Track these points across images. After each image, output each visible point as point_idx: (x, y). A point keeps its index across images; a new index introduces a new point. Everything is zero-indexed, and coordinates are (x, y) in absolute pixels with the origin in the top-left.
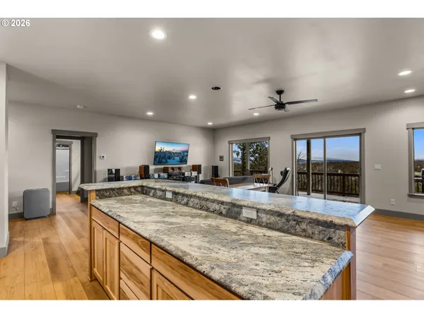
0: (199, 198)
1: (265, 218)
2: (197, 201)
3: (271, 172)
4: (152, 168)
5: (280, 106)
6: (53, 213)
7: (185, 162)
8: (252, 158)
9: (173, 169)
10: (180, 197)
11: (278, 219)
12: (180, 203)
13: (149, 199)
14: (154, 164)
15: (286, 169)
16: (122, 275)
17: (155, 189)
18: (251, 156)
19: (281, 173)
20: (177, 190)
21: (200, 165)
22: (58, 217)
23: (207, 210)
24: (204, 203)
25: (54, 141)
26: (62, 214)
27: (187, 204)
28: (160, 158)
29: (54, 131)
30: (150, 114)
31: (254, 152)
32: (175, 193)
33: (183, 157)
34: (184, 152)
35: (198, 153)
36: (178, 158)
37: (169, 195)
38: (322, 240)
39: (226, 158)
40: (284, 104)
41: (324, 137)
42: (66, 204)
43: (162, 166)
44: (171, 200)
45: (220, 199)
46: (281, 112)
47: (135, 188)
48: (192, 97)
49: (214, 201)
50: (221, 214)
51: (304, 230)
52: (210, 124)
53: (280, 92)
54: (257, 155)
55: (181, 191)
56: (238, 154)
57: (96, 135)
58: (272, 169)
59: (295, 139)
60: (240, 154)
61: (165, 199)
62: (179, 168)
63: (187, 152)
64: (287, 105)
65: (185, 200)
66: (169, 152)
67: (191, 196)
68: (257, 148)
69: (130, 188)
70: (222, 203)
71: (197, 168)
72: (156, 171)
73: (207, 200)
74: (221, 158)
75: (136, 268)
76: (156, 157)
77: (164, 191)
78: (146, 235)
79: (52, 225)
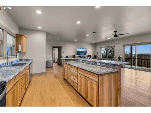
0: (88, 61)
1: (102, 64)
2: (87, 62)
3: (115, 58)
4: (76, 56)
5: (116, 36)
6: (52, 67)
7: (86, 54)
8: (110, 53)
9: (82, 56)
10: (84, 61)
11: (105, 65)
12: (84, 63)
13: (76, 62)
14: (77, 55)
15: (120, 56)
16: (72, 76)
17: (78, 60)
18: (110, 52)
19: (118, 58)
20: (83, 60)
21: (90, 55)
22: (53, 68)
23: (90, 64)
24: (89, 62)
25: (52, 49)
26: (54, 67)
27: (85, 63)
28: (78, 53)
29: (52, 46)
30: (76, 40)
31: (111, 51)
32: (82, 60)
33: (85, 53)
34: (85, 51)
35: (90, 51)
36: (83, 53)
37: (81, 61)
38: (113, 68)
39: (99, 53)
40: (117, 35)
41: (136, 45)
42: (55, 65)
43: (79, 55)
44: (82, 62)
45: (92, 61)
46: (117, 38)
47: (73, 59)
48: (88, 35)
49: (91, 62)
50: (93, 64)
51: (110, 67)
52: (94, 42)
53: (115, 32)
54: (112, 52)
55: (84, 60)
56: (105, 52)
57: (62, 47)
58: (115, 56)
59: (124, 46)
60: (106, 52)
61: (80, 62)
62: (84, 56)
63: (86, 51)
64: (118, 35)
65: (85, 62)
66: (81, 51)
67: (86, 61)
68: (112, 50)
69: (72, 59)
70: (93, 62)
71: (89, 56)
72: (77, 56)
73: (90, 61)
74: (98, 53)
75: (75, 74)
76: (77, 53)
77: (80, 60)
78: (77, 66)
79: (52, 69)
